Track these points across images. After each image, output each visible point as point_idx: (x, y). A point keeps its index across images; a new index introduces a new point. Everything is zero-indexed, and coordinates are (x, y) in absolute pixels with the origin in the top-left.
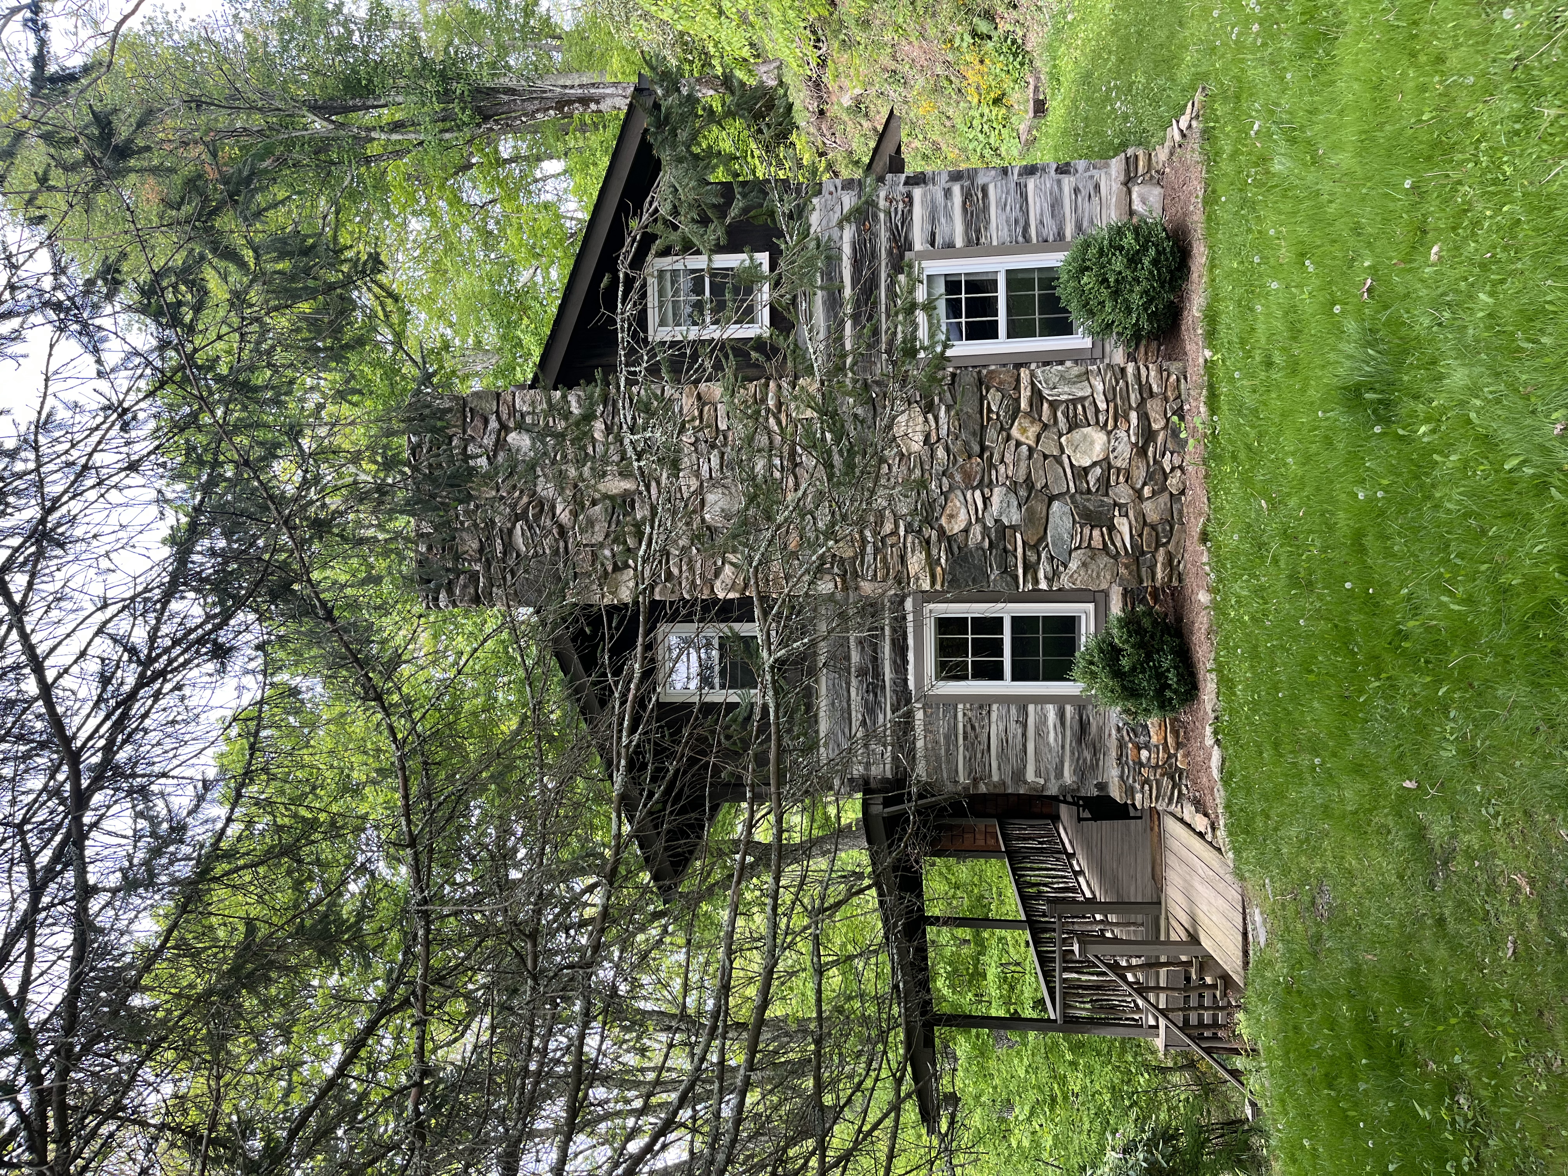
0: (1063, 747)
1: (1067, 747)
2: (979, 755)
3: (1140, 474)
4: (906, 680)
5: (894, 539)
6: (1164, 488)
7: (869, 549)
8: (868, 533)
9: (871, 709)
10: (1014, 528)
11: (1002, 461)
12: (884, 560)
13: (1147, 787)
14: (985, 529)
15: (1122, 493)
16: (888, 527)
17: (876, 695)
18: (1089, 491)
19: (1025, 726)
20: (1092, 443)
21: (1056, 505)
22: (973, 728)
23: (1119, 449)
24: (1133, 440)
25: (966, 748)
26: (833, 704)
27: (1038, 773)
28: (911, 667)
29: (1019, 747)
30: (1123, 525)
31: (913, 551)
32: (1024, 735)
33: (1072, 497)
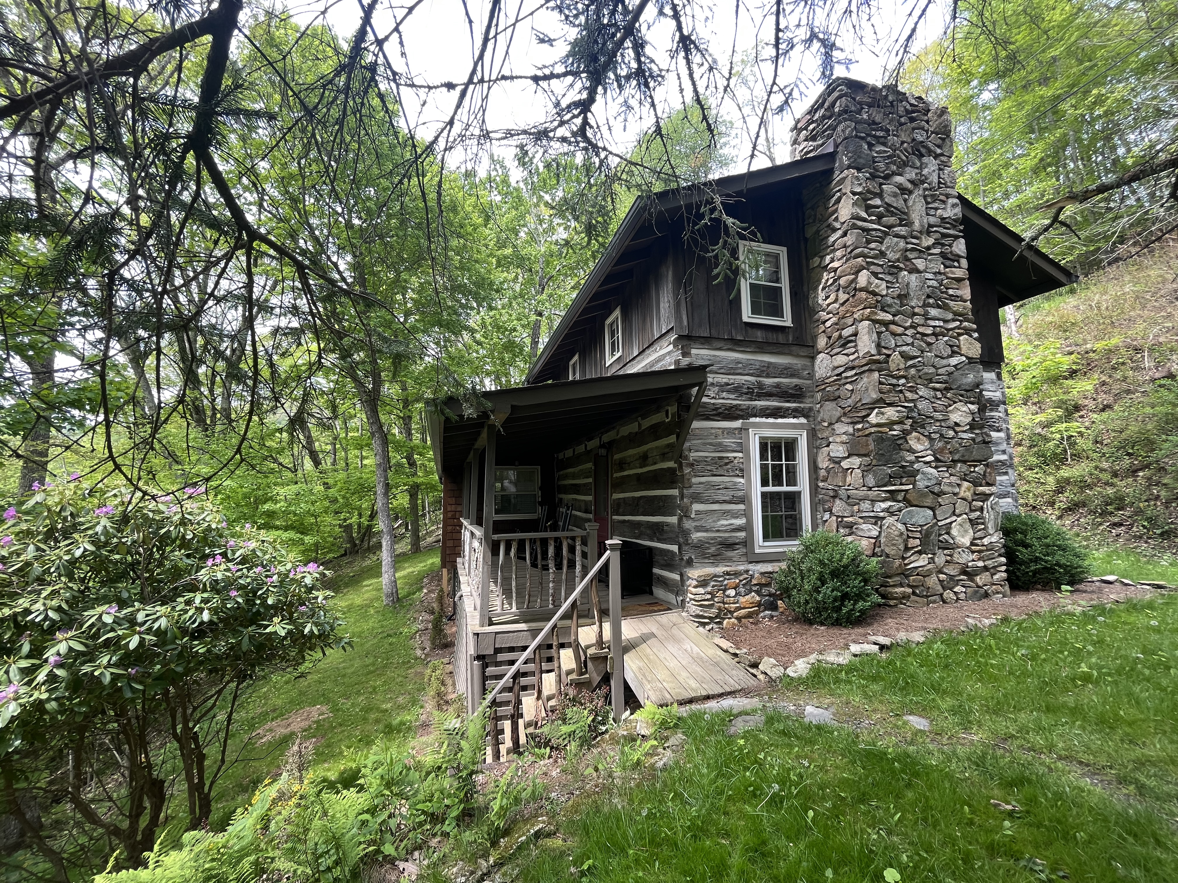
0: (718, 531)
1: (718, 534)
2: (709, 468)
3: (952, 571)
4: (755, 416)
5: (903, 399)
6: (944, 588)
7: (894, 381)
8: (902, 381)
9: (737, 390)
10: (914, 484)
11: (951, 475)
12: (889, 391)
13: (709, 596)
14: (912, 463)
15: (940, 559)
16: (909, 395)
17: (746, 394)
18: (940, 535)
19: (730, 502)
20: (963, 537)
21: (931, 513)
22: (726, 464)
23: (964, 555)
24: (970, 564)
25: (713, 458)
26: (739, 363)
27: (698, 513)
28: (764, 420)
29: (716, 498)
30: (922, 561)
31: (898, 411)
32: (725, 502)
33: (936, 524)
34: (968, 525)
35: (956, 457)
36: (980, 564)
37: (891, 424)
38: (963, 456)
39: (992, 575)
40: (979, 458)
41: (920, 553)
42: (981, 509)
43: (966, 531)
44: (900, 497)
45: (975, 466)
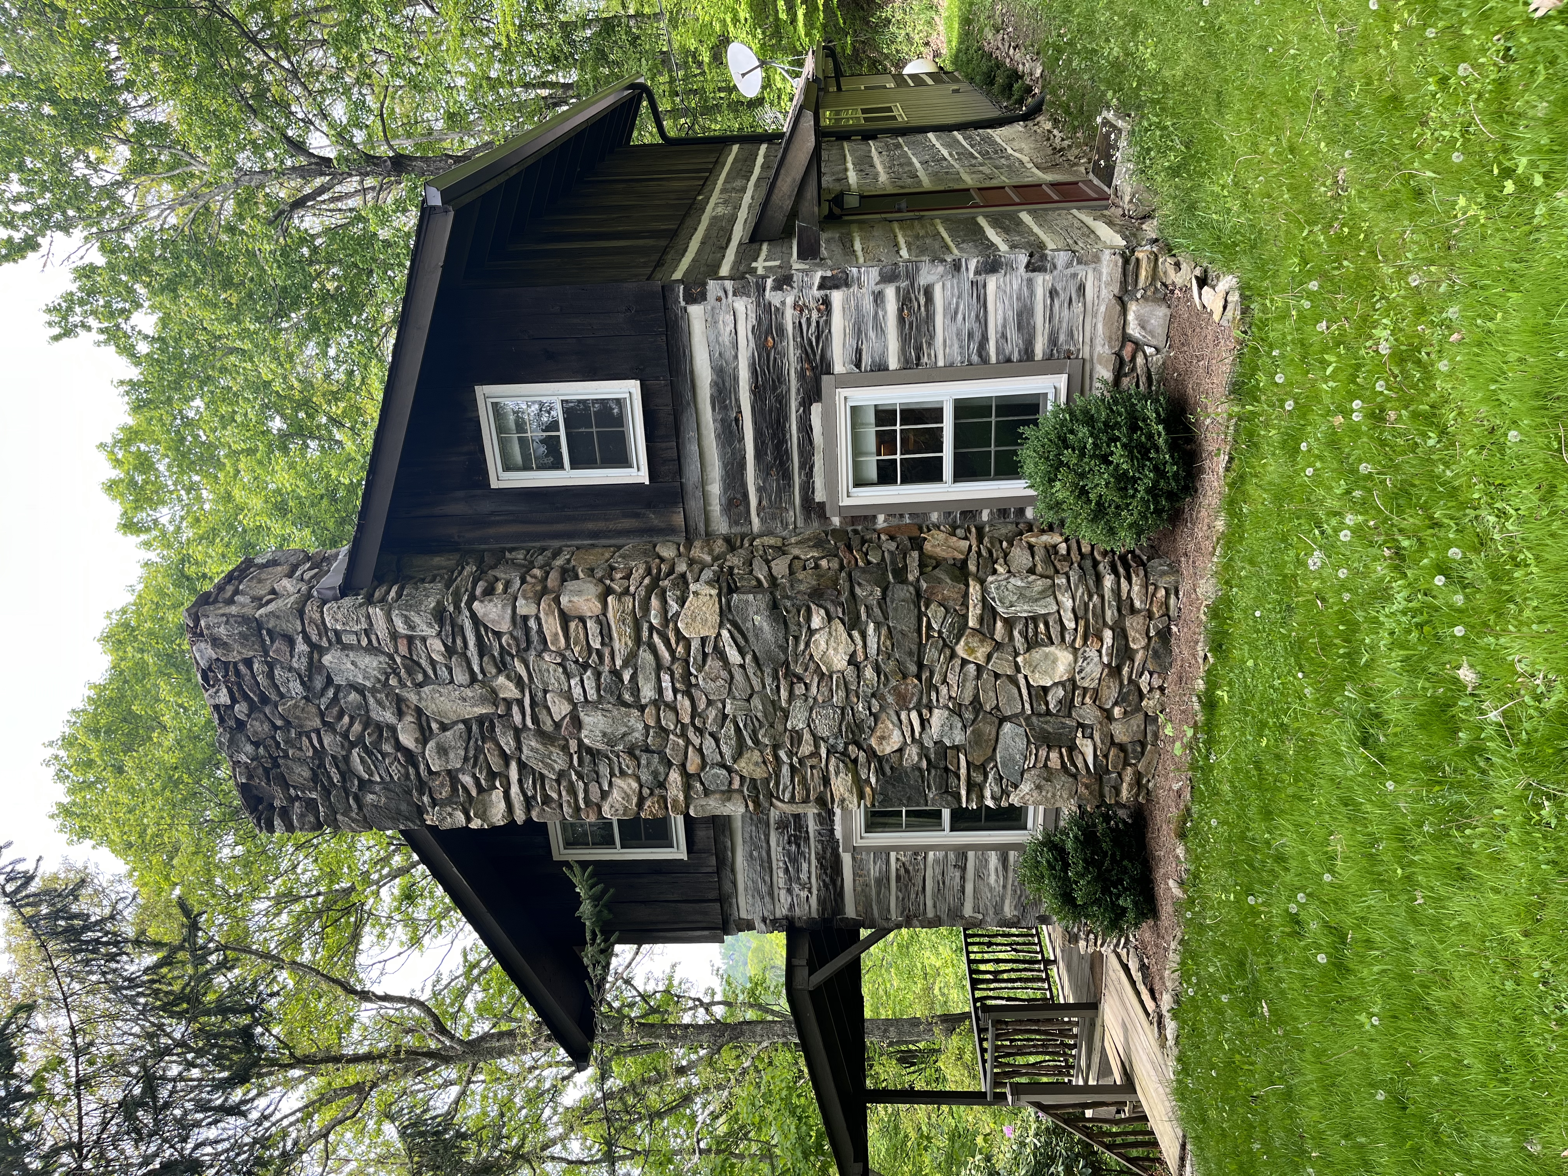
0: (1004, 887)
1: (1009, 887)
2: (913, 896)
3: (1111, 694)
4: (832, 831)
5: (814, 761)
6: (1138, 708)
7: (785, 770)
8: (782, 754)
9: (794, 860)
10: (957, 748)
11: (944, 681)
12: (804, 782)
13: (1092, 936)
14: (924, 752)
15: (1088, 713)
16: (806, 749)
17: (798, 846)
18: (1048, 712)
19: (964, 869)
20: (1055, 661)
21: (1007, 727)
22: (907, 871)
23: (1088, 669)
24: (1105, 660)
25: (899, 889)
26: (751, 855)
27: (976, 910)
28: (837, 819)
29: (957, 887)
30: (1087, 748)
31: (837, 774)
32: (963, 878)
33: (1027, 719)
34: (1037, 654)
35: (913, 668)
36: (1108, 635)
37: (859, 785)
38: (911, 654)
39: (1133, 611)
40: (914, 620)
41: (1072, 748)
42: (1009, 623)
43: (1047, 656)
44: (979, 779)
45: (929, 626)
